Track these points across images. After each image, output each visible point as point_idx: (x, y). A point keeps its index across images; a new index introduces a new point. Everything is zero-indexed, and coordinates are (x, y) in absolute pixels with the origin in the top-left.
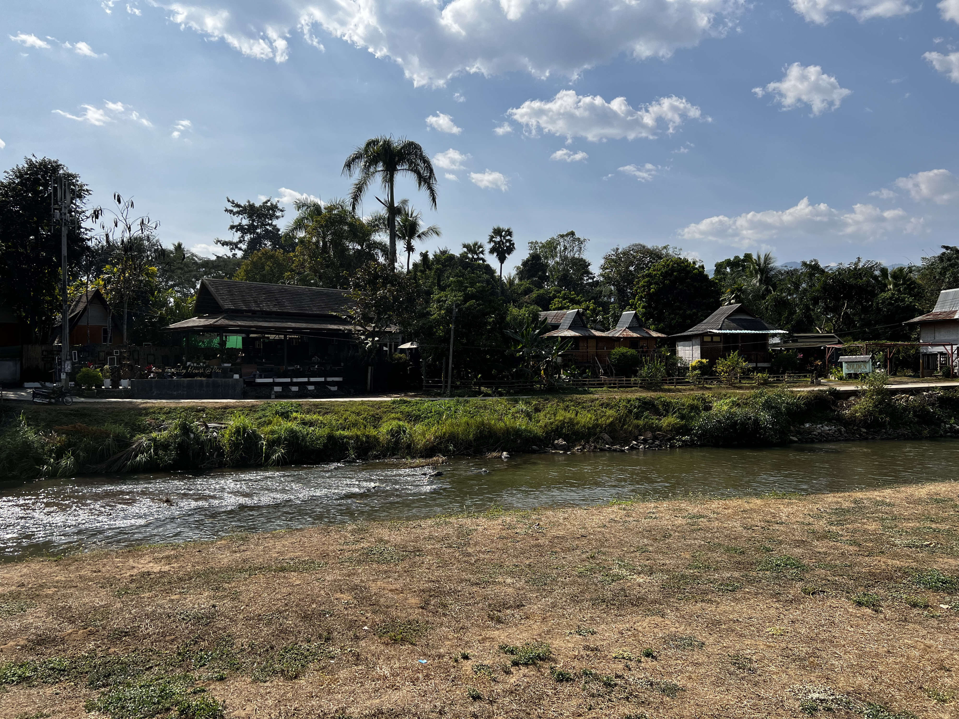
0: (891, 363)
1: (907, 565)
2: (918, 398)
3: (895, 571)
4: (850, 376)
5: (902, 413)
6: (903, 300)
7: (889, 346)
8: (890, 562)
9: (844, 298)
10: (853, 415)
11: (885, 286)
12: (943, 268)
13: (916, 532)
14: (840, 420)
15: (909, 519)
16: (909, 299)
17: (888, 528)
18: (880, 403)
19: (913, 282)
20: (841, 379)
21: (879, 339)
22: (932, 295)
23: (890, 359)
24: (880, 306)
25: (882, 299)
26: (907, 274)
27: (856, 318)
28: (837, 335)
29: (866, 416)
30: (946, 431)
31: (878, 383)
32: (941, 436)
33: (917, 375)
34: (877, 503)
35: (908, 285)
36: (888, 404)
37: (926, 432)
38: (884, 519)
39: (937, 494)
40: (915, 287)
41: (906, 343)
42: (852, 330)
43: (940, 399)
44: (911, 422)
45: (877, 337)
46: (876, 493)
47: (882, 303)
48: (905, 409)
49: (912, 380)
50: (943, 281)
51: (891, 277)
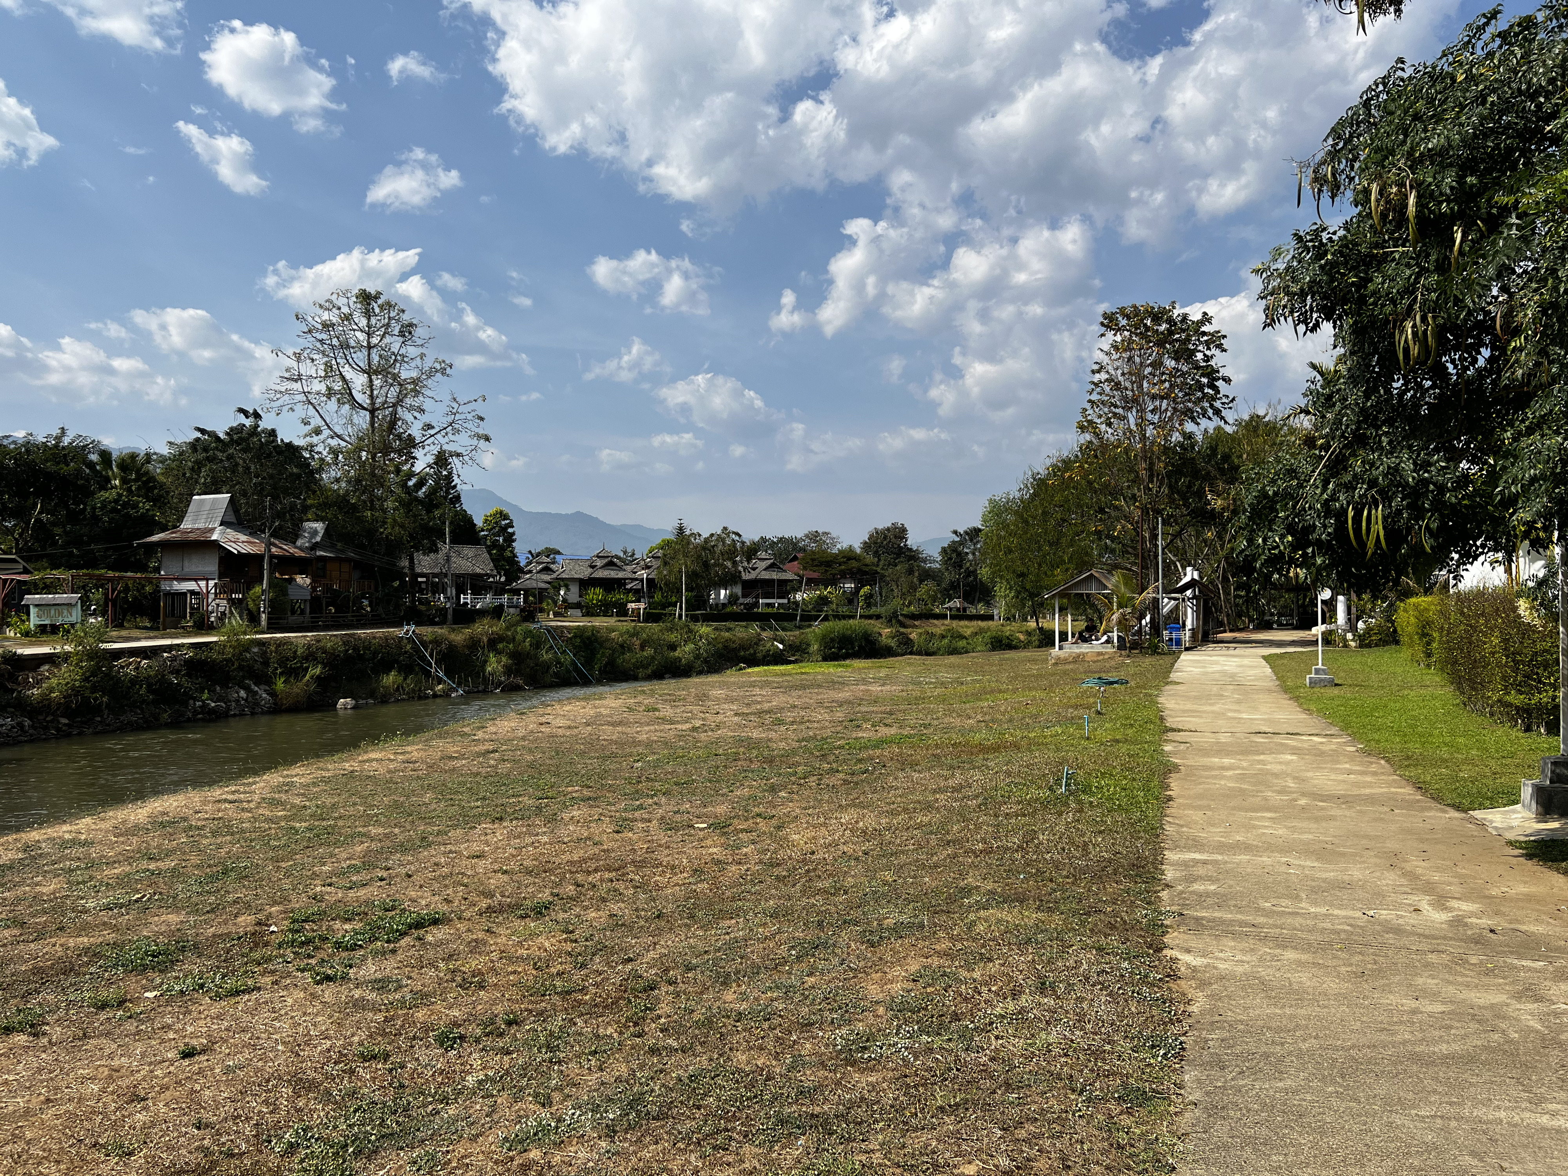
0: (114, 605)
1: (101, 939)
2: (155, 663)
3: (80, 955)
4: (43, 629)
5: (129, 688)
6: (135, 506)
7: (110, 580)
8: (71, 943)
9: (37, 494)
10: (45, 697)
11: (108, 480)
12: (197, 462)
13: (123, 881)
14: (23, 707)
15: (115, 862)
16: (145, 506)
17: (78, 883)
18: (93, 674)
19: (152, 479)
20: (27, 634)
21: (95, 566)
22: (181, 501)
23: (111, 600)
24: (98, 513)
25: (101, 502)
26: (143, 464)
27: (58, 530)
28: (22, 558)
29: (69, 696)
30: (195, 713)
31: (91, 640)
32: (189, 720)
33: (157, 627)
34: (65, 844)
35: (144, 482)
36: (107, 675)
37: (165, 715)
38: (73, 871)
39: (164, 814)
40: (155, 487)
41: (139, 575)
42: (49, 551)
43: (189, 663)
44: (144, 701)
45: (91, 563)
46: (65, 828)
47: (102, 508)
48: (134, 681)
49: (147, 635)
50: (197, 482)
51: (117, 466)
